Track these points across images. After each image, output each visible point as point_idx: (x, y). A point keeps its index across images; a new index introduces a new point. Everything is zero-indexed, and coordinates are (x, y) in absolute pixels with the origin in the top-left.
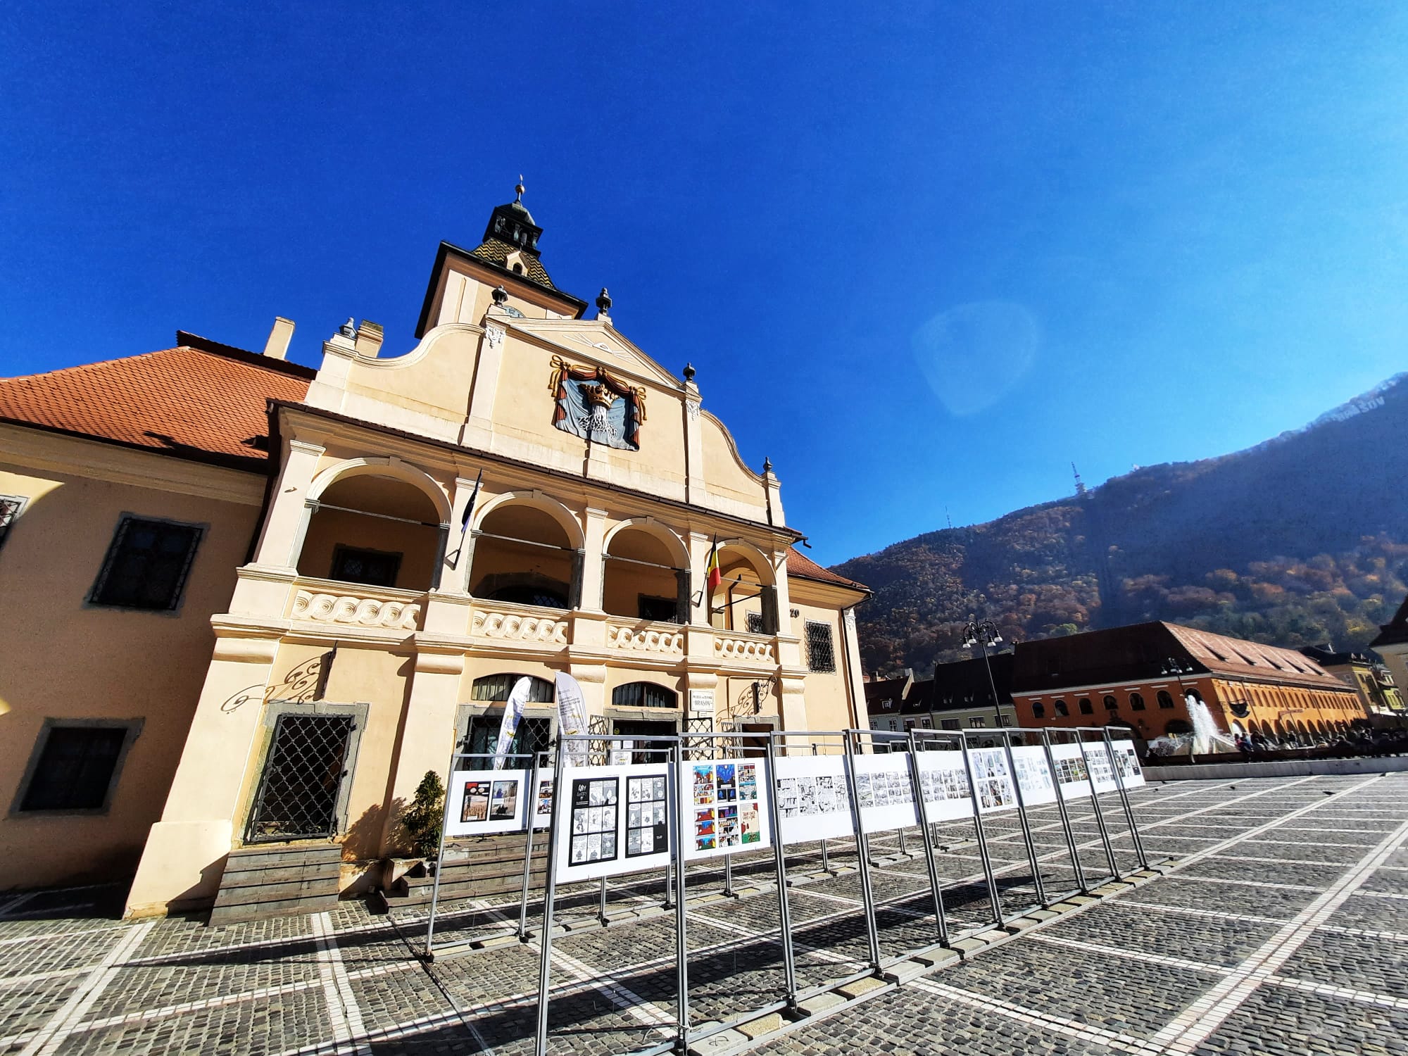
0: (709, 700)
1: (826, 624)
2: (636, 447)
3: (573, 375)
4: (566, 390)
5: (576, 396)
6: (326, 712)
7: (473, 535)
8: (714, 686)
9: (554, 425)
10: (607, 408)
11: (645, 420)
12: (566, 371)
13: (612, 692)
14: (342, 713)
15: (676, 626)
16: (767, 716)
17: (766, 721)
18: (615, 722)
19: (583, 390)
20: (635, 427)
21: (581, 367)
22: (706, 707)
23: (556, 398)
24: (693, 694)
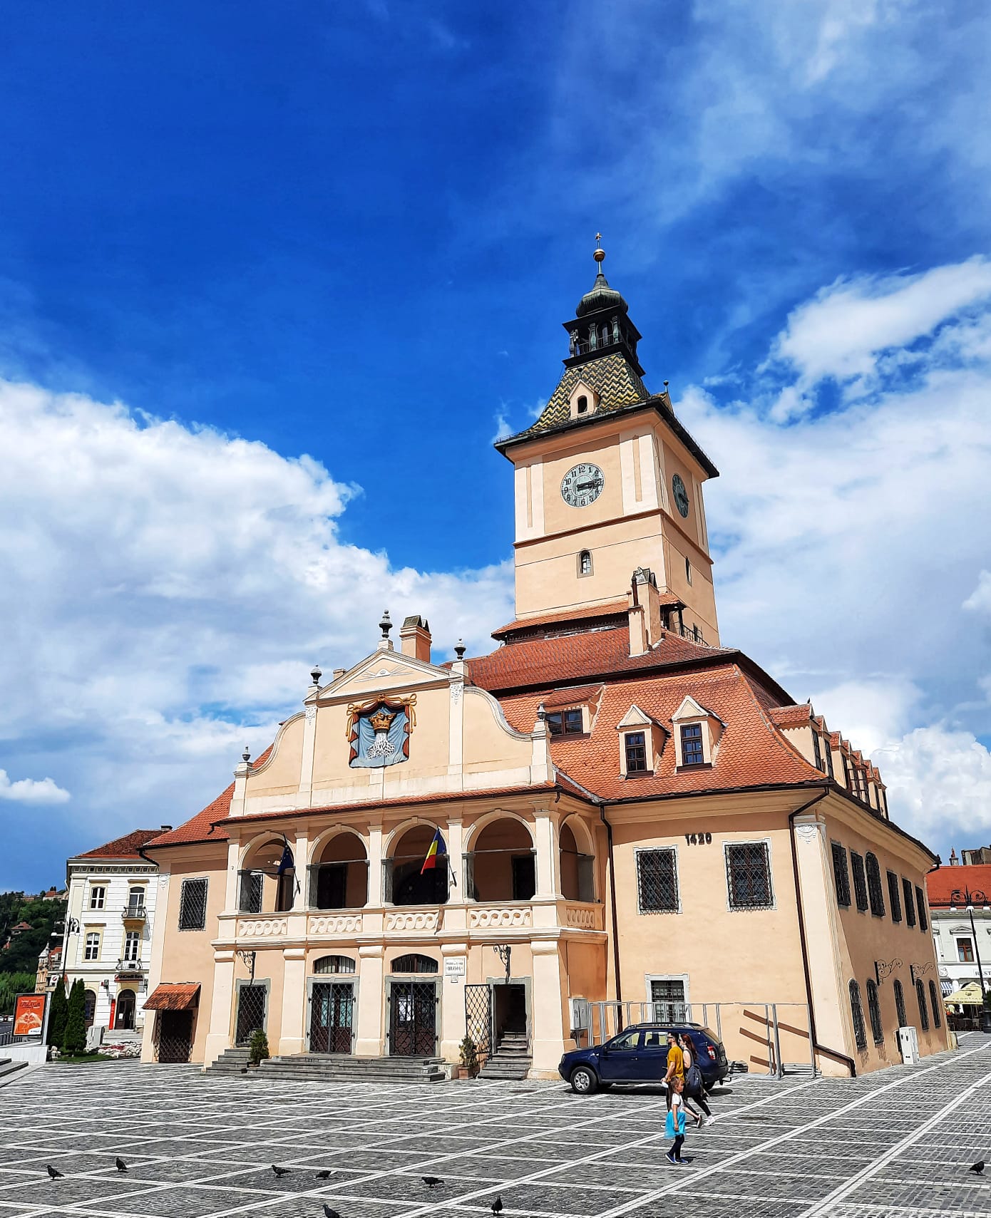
0: (459, 965)
1: (760, 842)
2: (407, 757)
3: (363, 714)
4: (357, 731)
5: (366, 731)
6: (256, 984)
7: (309, 868)
8: (463, 953)
9: (349, 765)
10: (387, 730)
11: (415, 725)
12: (357, 713)
13: (390, 963)
14: (261, 984)
15: (434, 906)
16: (518, 978)
17: (516, 981)
18: (392, 984)
19: (370, 724)
20: (406, 737)
21: (366, 703)
22: (457, 972)
23: (350, 742)
24: (447, 961)
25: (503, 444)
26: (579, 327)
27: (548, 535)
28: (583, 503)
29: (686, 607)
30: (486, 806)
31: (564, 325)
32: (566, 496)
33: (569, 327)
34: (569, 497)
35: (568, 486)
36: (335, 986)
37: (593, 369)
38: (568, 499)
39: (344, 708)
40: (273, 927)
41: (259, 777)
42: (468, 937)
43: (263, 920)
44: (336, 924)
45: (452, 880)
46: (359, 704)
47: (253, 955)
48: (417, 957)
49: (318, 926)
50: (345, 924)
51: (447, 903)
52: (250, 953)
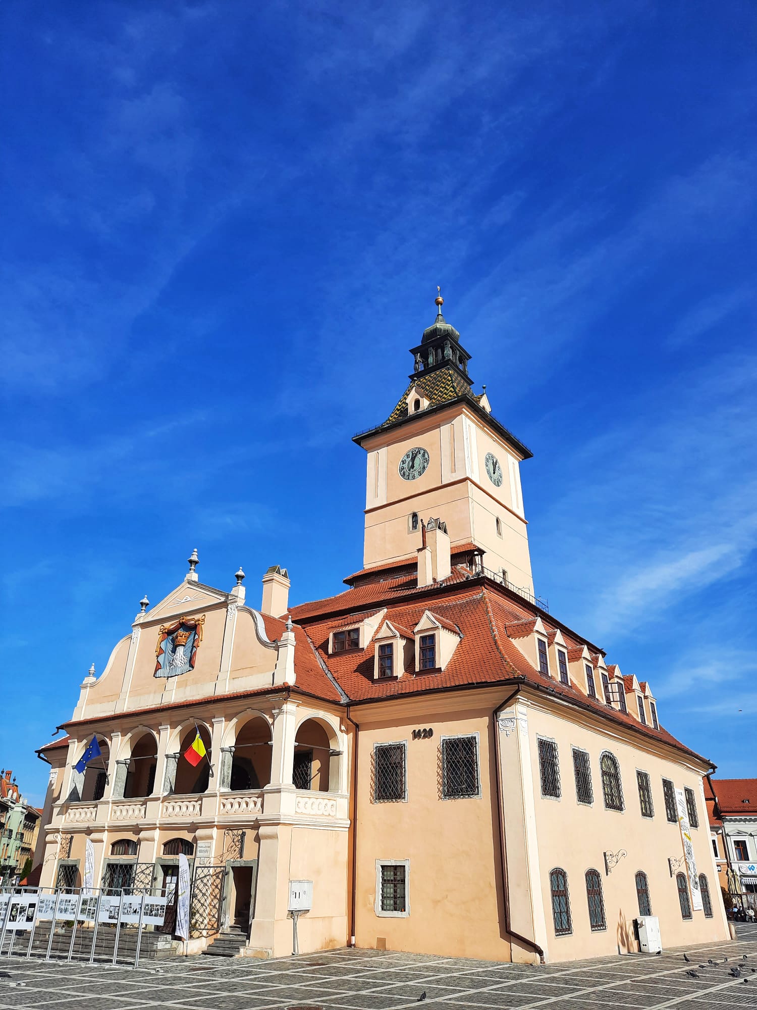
0: (207, 849)
1: (470, 736)
2: (193, 667)
3: (170, 633)
4: (163, 648)
5: (170, 647)
6: (70, 863)
7: (118, 762)
8: (211, 838)
9: (154, 676)
10: (184, 646)
11: (201, 641)
12: (165, 633)
13: (163, 846)
14: (74, 863)
15: (197, 795)
16: (249, 860)
17: (248, 864)
18: (161, 865)
19: (173, 640)
20: (193, 651)
21: (172, 625)
22: (206, 854)
23: (158, 656)
24: (199, 845)
25: (358, 437)
26: (421, 351)
27: (389, 502)
28: (414, 478)
29: (485, 552)
30: (239, 706)
31: (410, 351)
32: (402, 473)
33: (414, 351)
34: (404, 474)
35: (404, 465)
36: (121, 866)
37: (429, 381)
38: (403, 475)
39: (157, 629)
40: (89, 814)
41: (96, 687)
42: (214, 822)
43: (82, 808)
44: (131, 812)
45: (211, 772)
46: (168, 625)
47: (72, 837)
48: (182, 841)
49: (118, 813)
50: (137, 812)
51: (206, 792)
52: (69, 836)
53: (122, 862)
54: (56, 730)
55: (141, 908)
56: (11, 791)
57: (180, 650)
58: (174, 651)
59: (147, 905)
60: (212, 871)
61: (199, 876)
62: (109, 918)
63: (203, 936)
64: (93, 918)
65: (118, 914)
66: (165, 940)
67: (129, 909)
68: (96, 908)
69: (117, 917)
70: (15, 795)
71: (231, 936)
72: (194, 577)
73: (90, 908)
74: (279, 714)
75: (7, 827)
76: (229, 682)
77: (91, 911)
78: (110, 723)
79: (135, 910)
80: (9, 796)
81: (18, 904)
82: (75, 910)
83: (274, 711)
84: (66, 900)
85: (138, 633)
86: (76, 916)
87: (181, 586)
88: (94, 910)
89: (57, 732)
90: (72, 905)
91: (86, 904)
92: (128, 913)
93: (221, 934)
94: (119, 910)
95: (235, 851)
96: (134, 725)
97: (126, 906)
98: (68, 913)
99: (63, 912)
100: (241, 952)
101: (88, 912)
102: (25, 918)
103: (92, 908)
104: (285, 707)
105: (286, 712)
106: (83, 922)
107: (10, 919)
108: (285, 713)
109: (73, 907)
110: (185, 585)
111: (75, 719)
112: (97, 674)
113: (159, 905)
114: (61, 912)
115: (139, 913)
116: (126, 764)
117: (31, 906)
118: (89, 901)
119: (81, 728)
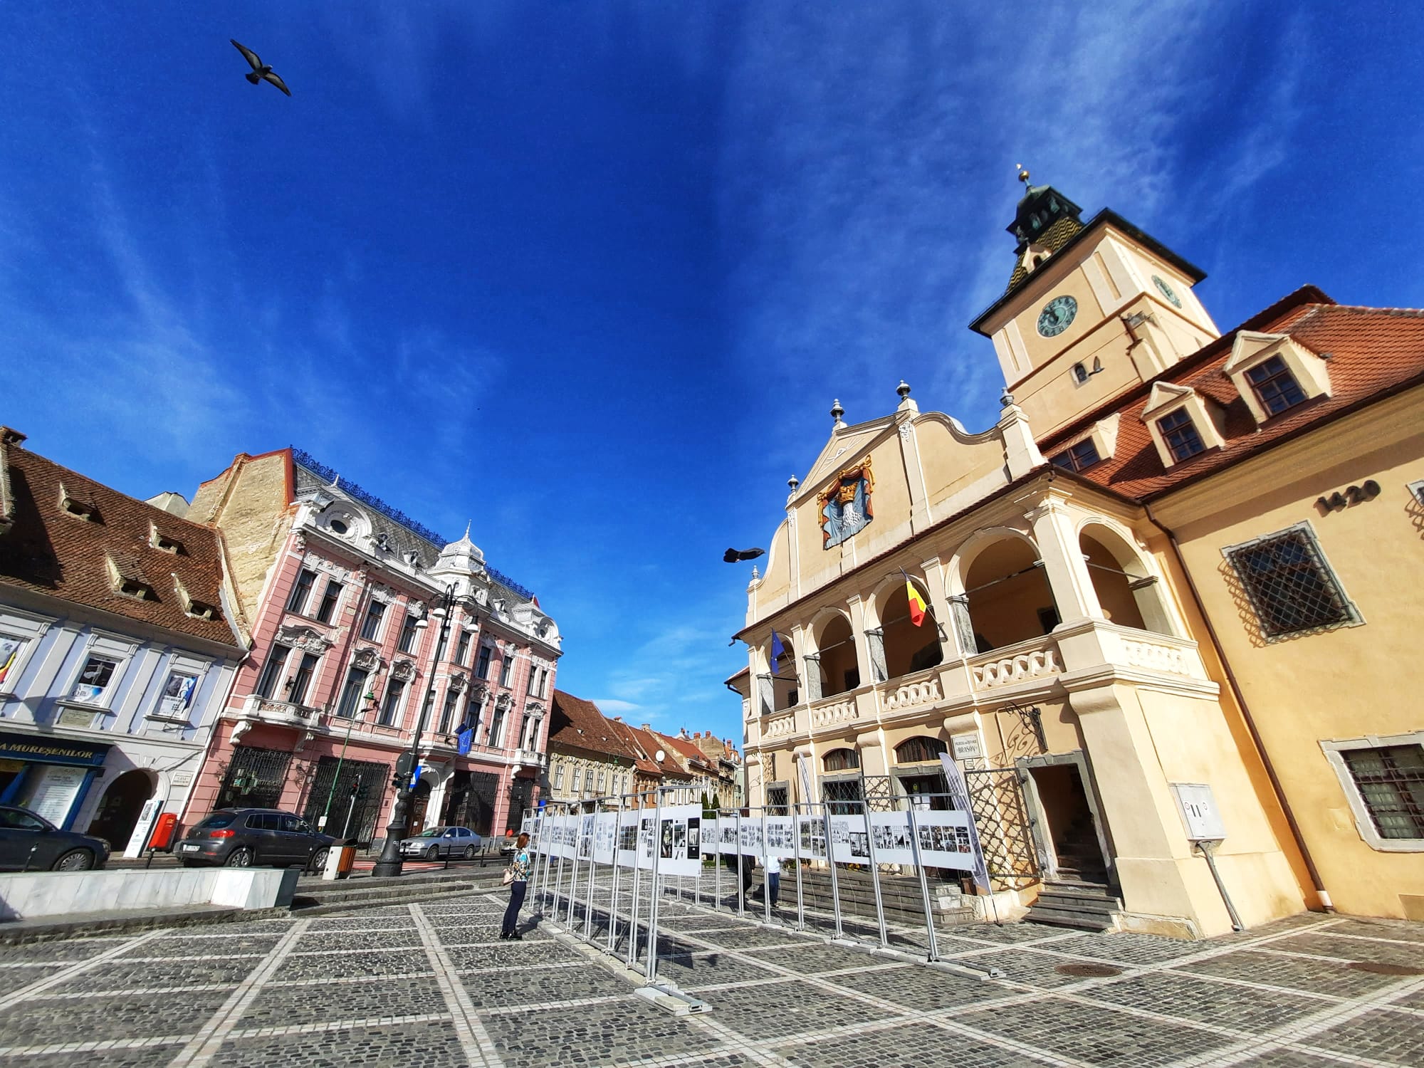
0: (973, 745)
2: (871, 518)
3: (830, 497)
4: (828, 515)
5: (834, 511)
6: (779, 786)
7: (806, 658)
8: (973, 727)
9: (824, 549)
10: (852, 501)
11: (873, 484)
12: (825, 498)
13: (894, 752)
14: (782, 786)
15: (929, 671)
16: (1064, 753)
17: (1062, 759)
18: (900, 779)
19: (837, 504)
20: (867, 499)
21: (830, 487)
22: (971, 754)
23: (823, 527)
24: (955, 741)
25: (973, 324)
26: (1020, 223)
27: (1036, 368)
28: (1062, 330)
30: (961, 531)
31: (1004, 231)
32: (1044, 333)
33: (1010, 229)
34: (1047, 332)
35: (1043, 324)
36: (842, 784)
38: (1047, 334)
39: (814, 499)
40: (787, 725)
41: (763, 587)
42: (972, 702)
43: (778, 720)
44: (837, 714)
45: (941, 635)
46: (825, 490)
47: (774, 756)
48: (921, 740)
49: (821, 717)
50: (845, 711)
51: (942, 663)
52: (770, 754)
53: (841, 779)
54: (732, 641)
55: (911, 834)
56: (733, 755)
57: (849, 509)
58: (841, 513)
59: (924, 828)
60: (994, 779)
61: (973, 787)
62: (853, 855)
63: (1009, 888)
64: (823, 854)
65: (868, 847)
66: (946, 893)
67: (887, 838)
68: (824, 838)
69: (866, 852)
70: (737, 757)
71: (1070, 888)
72: (843, 425)
73: (815, 837)
74: (1036, 518)
75: (736, 783)
76: (932, 511)
77: (819, 843)
78: (786, 615)
79: (899, 838)
80: (732, 759)
81: (671, 821)
82: (793, 841)
83: (1027, 516)
84: (776, 826)
85: (794, 514)
86: (797, 852)
87: (830, 442)
88: (823, 841)
89: (734, 643)
90: (787, 833)
91: (808, 831)
92: (886, 845)
93: (1046, 884)
94: (867, 839)
95: (1025, 743)
96: (816, 609)
97: (881, 831)
98: (783, 846)
99: (776, 845)
100: (1114, 921)
101: (814, 844)
102: (685, 851)
103: (819, 837)
104: (1045, 503)
105: (1053, 509)
106: (809, 861)
107: (662, 853)
108: (1050, 510)
109: (789, 836)
110: (834, 438)
111: (749, 624)
112: (761, 575)
113: (952, 828)
114: (773, 845)
115: (910, 844)
116: (815, 660)
117: (693, 824)
118: (811, 825)
119: (758, 631)
